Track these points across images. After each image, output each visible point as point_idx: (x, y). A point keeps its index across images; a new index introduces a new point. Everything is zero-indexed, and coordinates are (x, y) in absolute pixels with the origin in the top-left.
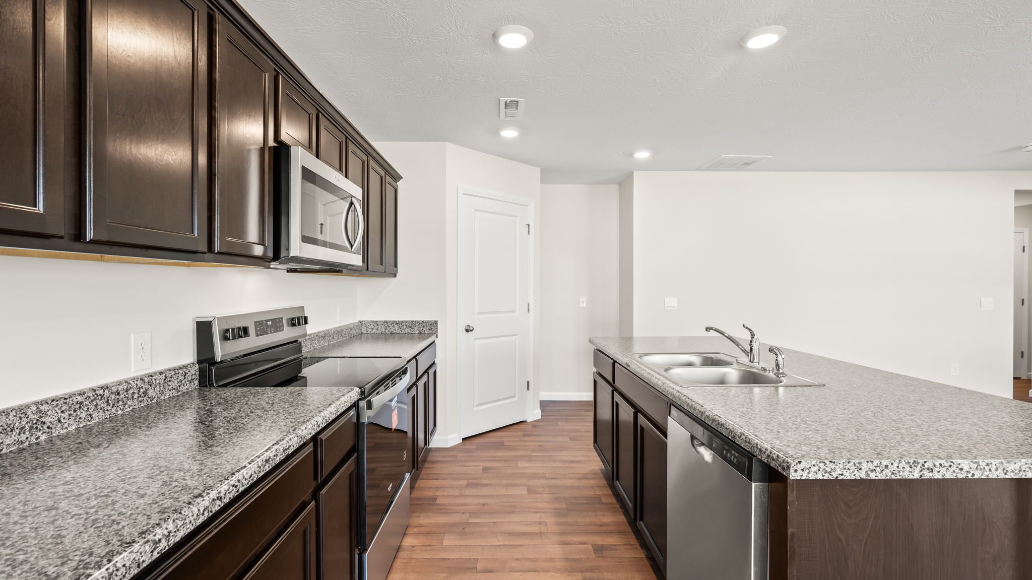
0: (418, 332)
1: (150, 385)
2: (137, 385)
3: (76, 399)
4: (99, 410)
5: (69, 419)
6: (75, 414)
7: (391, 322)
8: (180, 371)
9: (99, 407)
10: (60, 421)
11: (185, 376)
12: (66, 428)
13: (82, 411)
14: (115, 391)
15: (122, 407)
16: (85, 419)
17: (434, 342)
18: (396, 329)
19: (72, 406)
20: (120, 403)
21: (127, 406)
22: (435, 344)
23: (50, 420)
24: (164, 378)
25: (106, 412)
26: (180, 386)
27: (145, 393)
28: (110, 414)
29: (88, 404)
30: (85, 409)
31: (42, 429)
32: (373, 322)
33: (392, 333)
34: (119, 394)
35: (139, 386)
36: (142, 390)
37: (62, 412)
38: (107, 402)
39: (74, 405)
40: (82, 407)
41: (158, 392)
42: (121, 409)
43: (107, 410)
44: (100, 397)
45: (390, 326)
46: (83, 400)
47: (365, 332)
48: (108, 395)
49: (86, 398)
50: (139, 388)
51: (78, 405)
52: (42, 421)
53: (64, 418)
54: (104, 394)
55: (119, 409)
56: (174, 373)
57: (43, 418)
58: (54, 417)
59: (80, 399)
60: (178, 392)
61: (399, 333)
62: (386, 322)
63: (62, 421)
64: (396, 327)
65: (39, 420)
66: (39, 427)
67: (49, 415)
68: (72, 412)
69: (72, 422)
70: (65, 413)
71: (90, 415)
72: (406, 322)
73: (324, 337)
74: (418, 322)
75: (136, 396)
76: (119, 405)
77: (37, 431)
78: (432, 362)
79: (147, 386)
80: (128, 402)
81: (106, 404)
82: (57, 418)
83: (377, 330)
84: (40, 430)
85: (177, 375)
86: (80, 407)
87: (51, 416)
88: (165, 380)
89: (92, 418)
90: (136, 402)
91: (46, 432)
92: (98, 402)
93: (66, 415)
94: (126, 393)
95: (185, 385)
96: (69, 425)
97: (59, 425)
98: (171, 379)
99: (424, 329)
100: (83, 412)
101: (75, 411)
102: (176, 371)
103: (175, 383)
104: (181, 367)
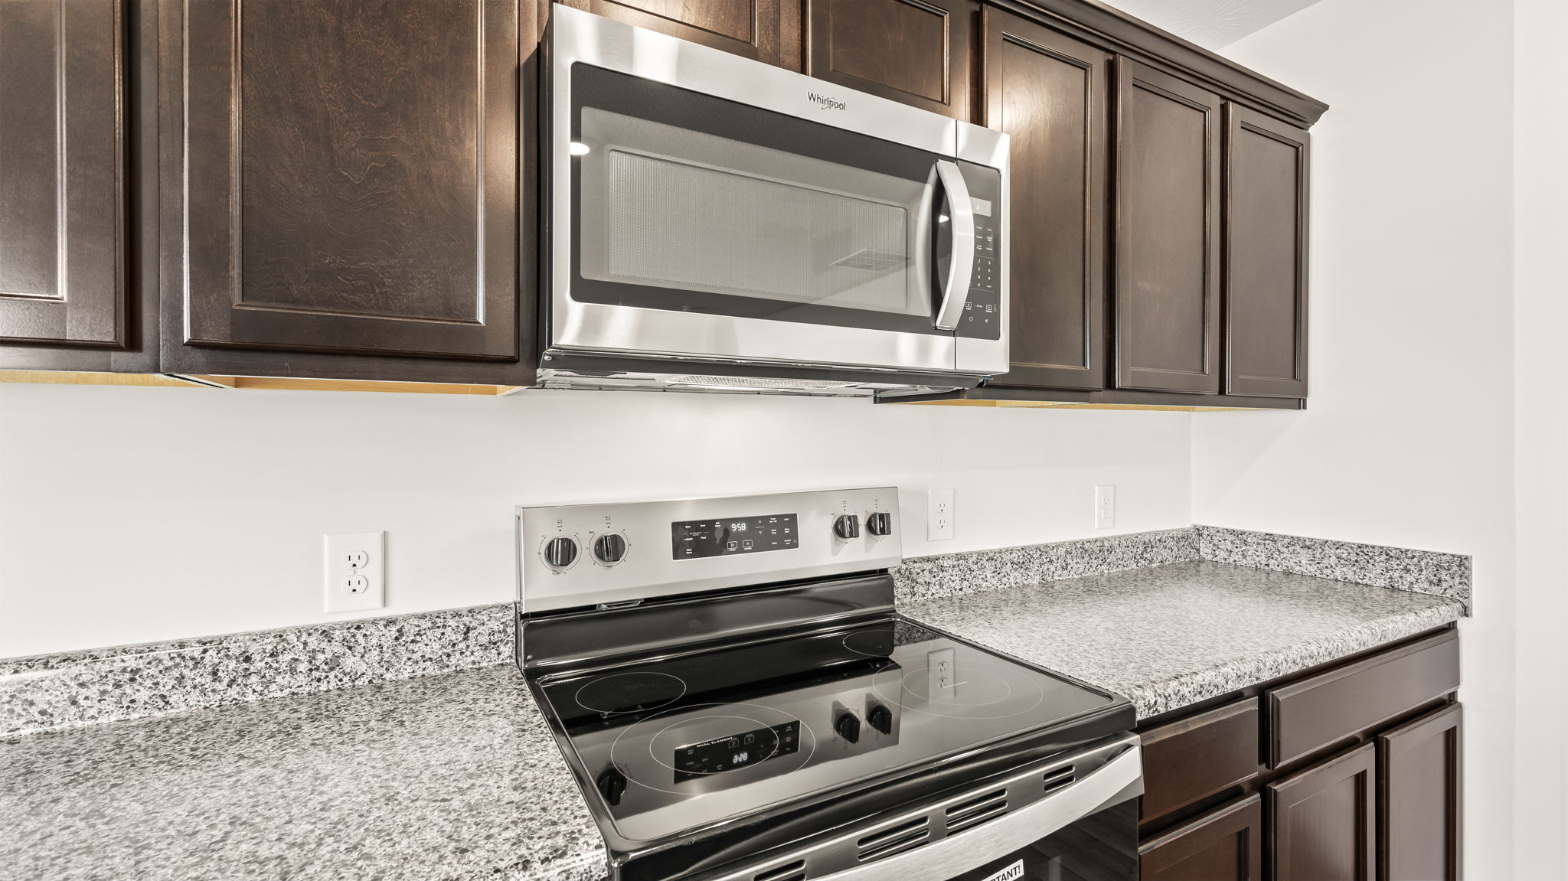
0: (1381, 582)
1: (350, 648)
2: (305, 644)
3: (123, 661)
4: (188, 688)
5: (100, 701)
6: (118, 691)
7: (1286, 541)
8: (452, 623)
9: (189, 684)
10: (74, 703)
11: (466, 633)
12: (93, 717)
13: (139, 687)
14: (238, 652)
15: (259, 688)
16: (145, 703)
17: (1451, 627)
18: (1303, 562)
19: (110, 675)
20: (254, 679)
21: (273, 687)
22: (1456, 638)
23: (48, 698)
24: (395, 634)
25: (210, 694)
26: (449, 656)
27: (333, 664)
28: (222, 700)
29: (157, 673)
30: (149, 683)
31: (24, 713)
32: (1232, 532)
33: (1288, 573)
34: (248, 659)
35: (311, 647)
36: (321, 657)
37: (82, 685)
38: (215, 673)
39: (115, 675)
40: (139, 680)
41: (375, 664)
42: (254, 691)
43: (213, 691)
44: (191, 664)
45: (1285, 550)
46: (141, 666)
47: (1210, 557)
48: (216, 661)
49: (150, 663)
50: (314, 651)
51: (128, 676)
52: (26, 700)
53: (86, 698)
54: (202, 658)
55: (250, 691)
56: (429, 624)
57: (29, 693)
58: (59, 693)
59: (131, 662)
60: (441, 668)
61: (1314, 577)
62: (1270, 537)
63: (82, 702)
64: (1304, 557)
65: (18, 695)
66: (18, 709)
67: (45, 688)
68: (110, 688)
69: (109, 708)
70: (88, 688)
71: (163, 697)
72: (1339, 545)
73: (1021, 565)
74: (1386, 552)
75: (303, 667)
76: (249, 682)
77: (12, 718)
78: (1444, 694)
79: (339, 649)
80: (279, 679)
81: (210, 678)
82: (66, 696)
83: (1244, 556)
84: (19, 715)
85: (441, 630)
86: (132, 680)
87: (51, 691)
88: (397, 639)
89: (167, 703)
90: (302, 679)
91: (36, 721)
92: (186, 672)
93: (94, 691)
94: (270, 659)
95: (468, 653)
96: (99, 713)
97: (73, 710)
98: (418, 638)
99: (1410, 578)
100: (142, 689)
101: (117, 685)
102: (437, 621)
103: (431, 646)
104: (457, 614)
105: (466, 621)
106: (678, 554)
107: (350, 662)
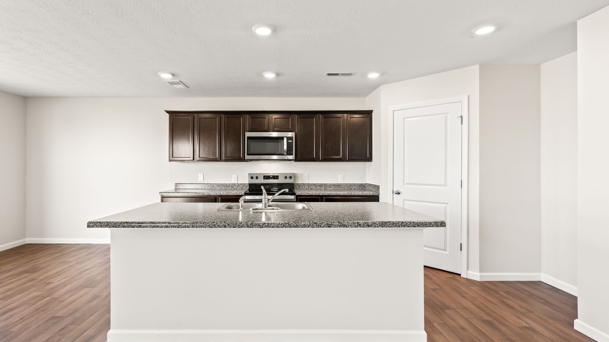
11: (244, 186)
60: (242, 188)
102: (242, 184)
103: (241, 186)
104: (243, 184)
105: (244, 184)
106: (264, 179)
107: (234, 187)
